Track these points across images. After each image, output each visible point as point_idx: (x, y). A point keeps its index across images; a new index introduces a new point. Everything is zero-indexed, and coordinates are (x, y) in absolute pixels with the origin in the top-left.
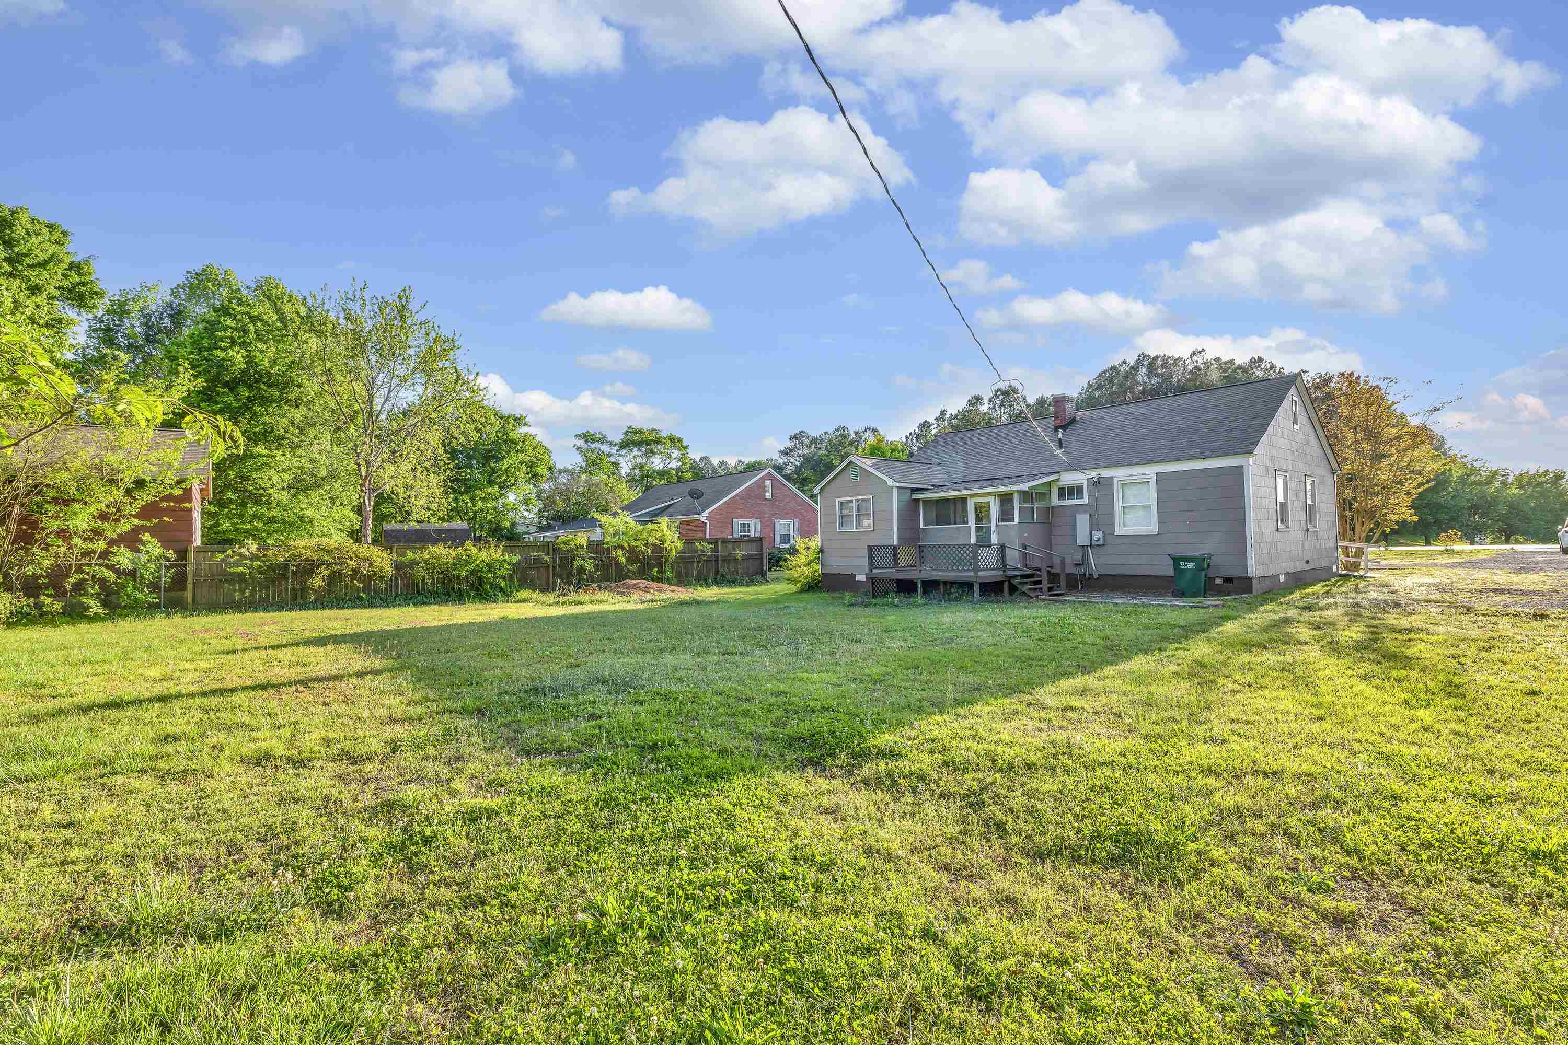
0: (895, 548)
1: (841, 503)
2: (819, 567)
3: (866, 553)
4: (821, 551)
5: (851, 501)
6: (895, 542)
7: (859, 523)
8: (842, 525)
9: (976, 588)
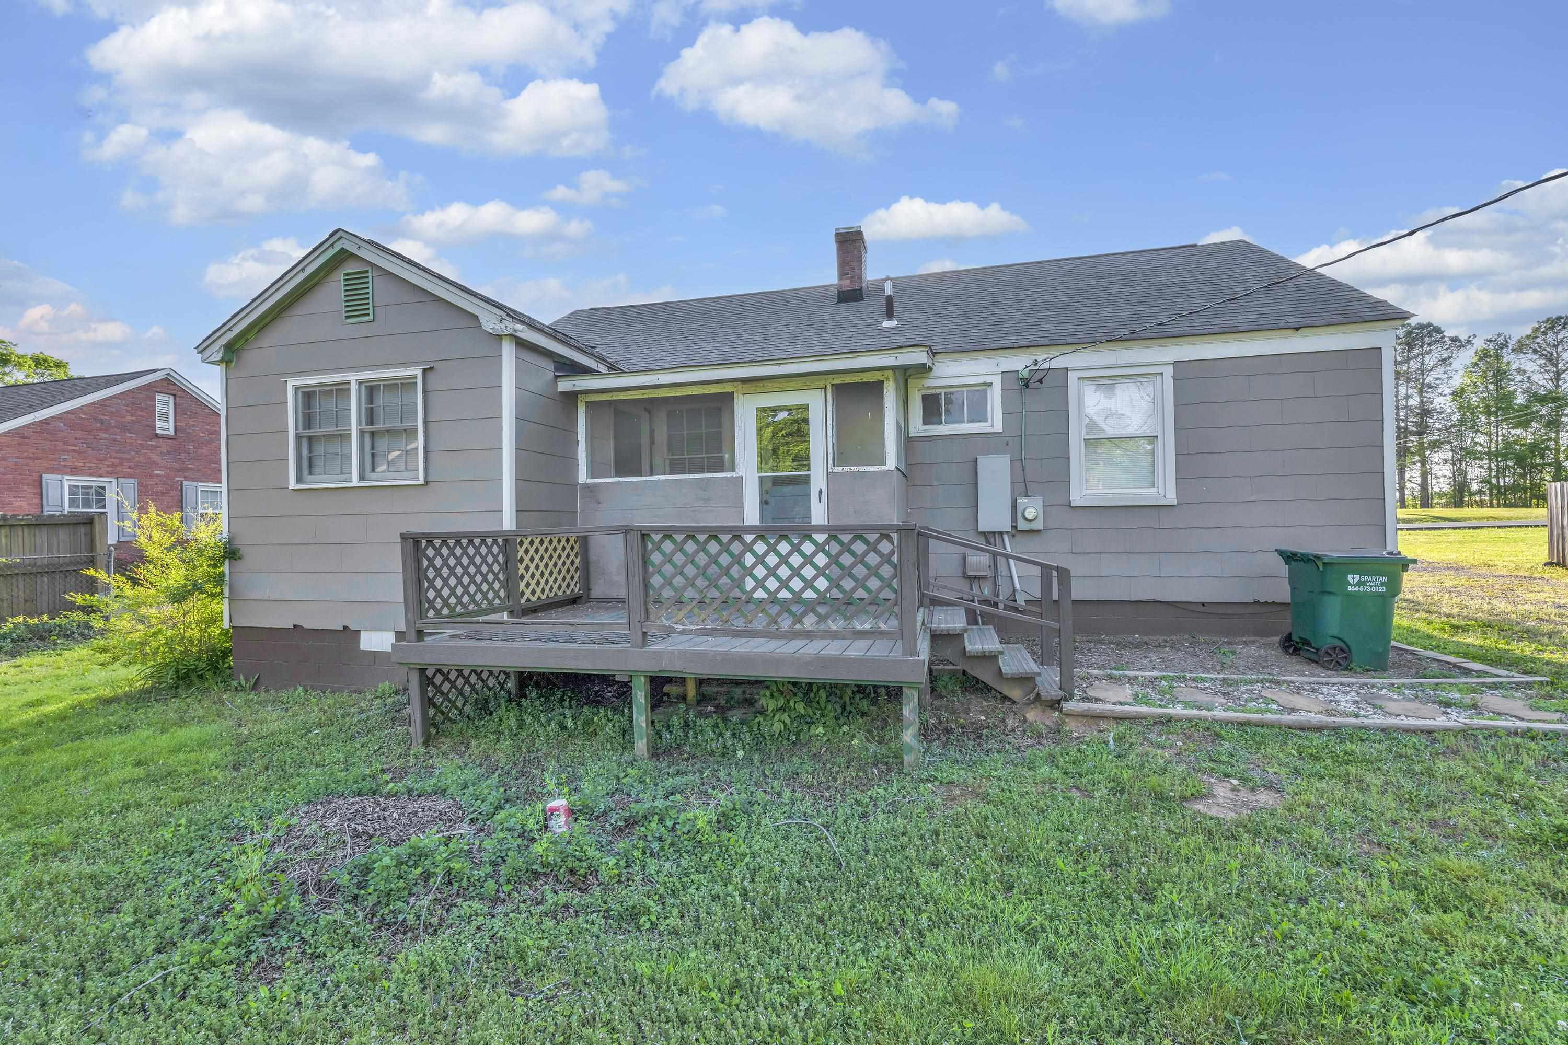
0: (508, 543)
1: (308, 396)
2: (223, 607)
3: (395, 559)
4: (231, 553)
5: (341, 390)
6: (508, 522)
7: (371, 460)
8: (307, 466)
9: (640, 696)
